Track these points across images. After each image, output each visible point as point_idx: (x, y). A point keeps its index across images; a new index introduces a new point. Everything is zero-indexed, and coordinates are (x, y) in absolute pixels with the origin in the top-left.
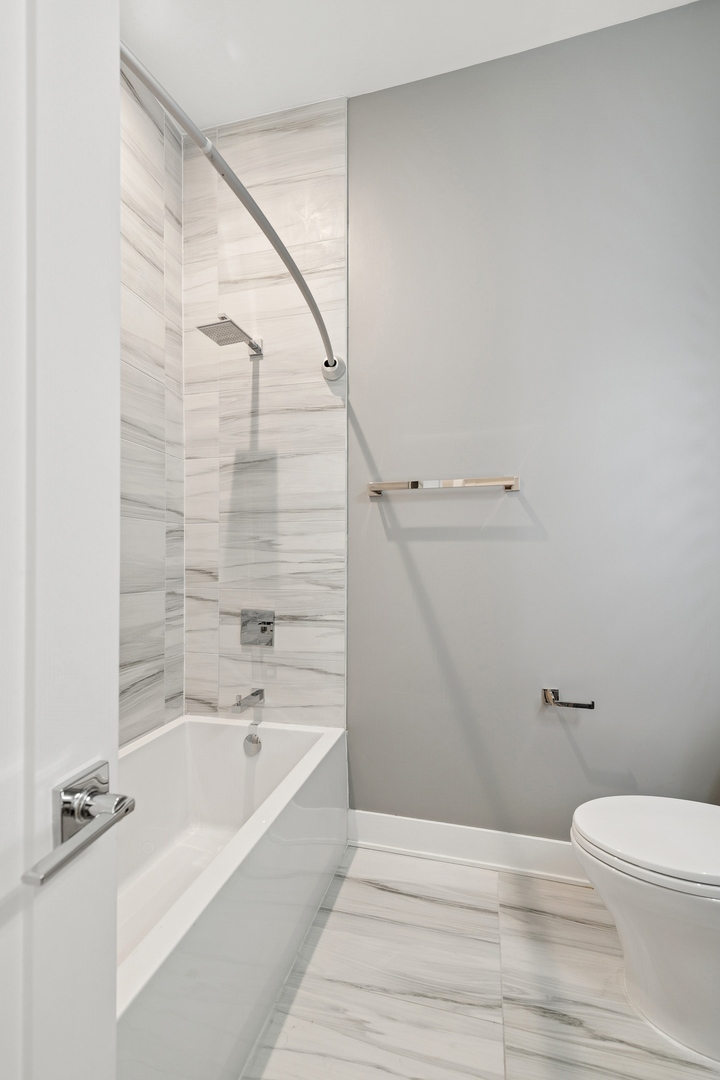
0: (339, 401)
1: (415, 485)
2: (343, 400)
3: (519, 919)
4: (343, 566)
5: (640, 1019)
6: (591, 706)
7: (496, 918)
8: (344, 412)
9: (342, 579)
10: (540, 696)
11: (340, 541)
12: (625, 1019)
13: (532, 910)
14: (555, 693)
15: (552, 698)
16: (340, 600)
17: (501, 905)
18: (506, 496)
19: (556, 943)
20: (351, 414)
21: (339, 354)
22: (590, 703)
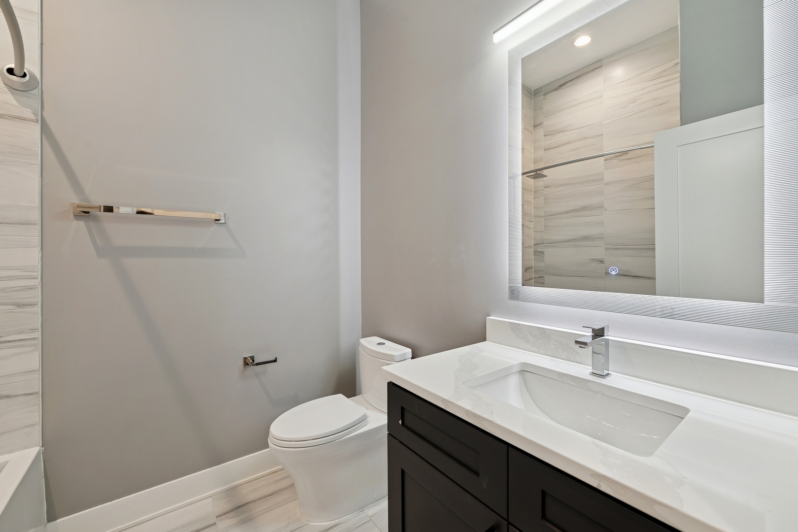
0: (28, 114)
1: (109, 209)
2: (35, 114)
3: (231, 518)
4: (37, 282)
5: (308, 524)
6: (275, 361)
7: (216, 526)
8: (37, 128)
9: (36, 296)
10: (242, 362)
11: (33, 258)
12: (301, 529)
13: (239, 507)
14: (252, 358)
15: (249, 362)
16: (34, 317)
17: (217, 517)
18: (215, 227)
19: (257, 516)
20: (45, 129)
21: (32, 66)
22: (274, 359)
